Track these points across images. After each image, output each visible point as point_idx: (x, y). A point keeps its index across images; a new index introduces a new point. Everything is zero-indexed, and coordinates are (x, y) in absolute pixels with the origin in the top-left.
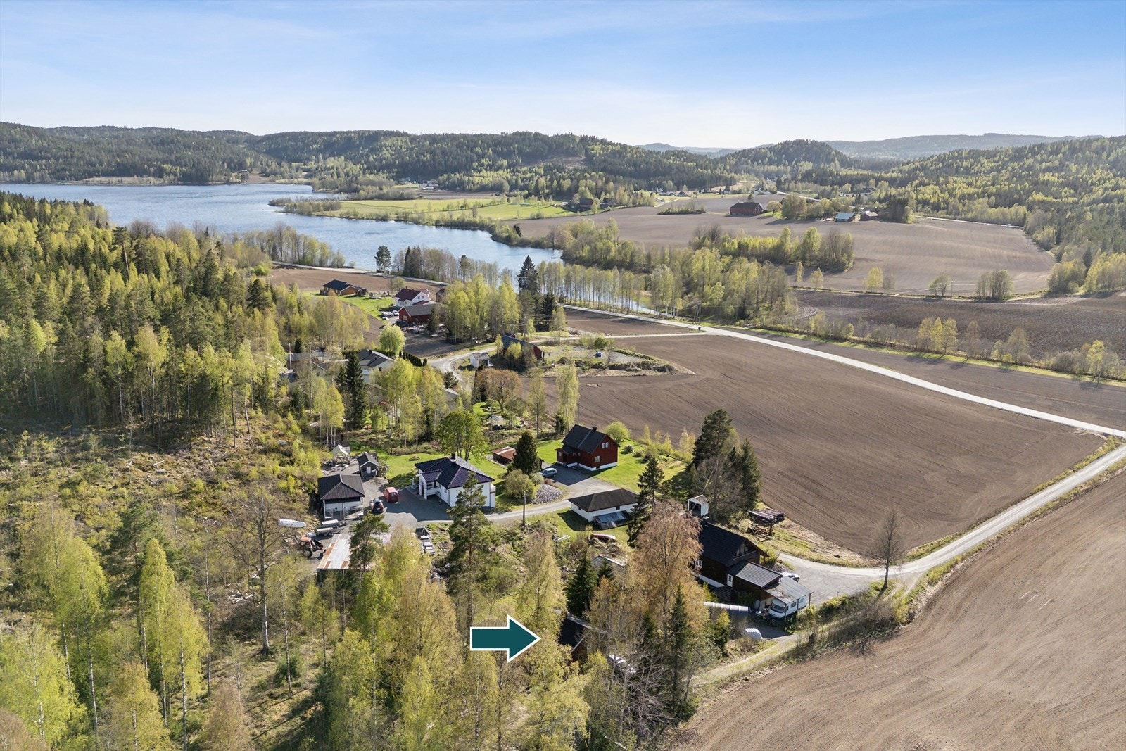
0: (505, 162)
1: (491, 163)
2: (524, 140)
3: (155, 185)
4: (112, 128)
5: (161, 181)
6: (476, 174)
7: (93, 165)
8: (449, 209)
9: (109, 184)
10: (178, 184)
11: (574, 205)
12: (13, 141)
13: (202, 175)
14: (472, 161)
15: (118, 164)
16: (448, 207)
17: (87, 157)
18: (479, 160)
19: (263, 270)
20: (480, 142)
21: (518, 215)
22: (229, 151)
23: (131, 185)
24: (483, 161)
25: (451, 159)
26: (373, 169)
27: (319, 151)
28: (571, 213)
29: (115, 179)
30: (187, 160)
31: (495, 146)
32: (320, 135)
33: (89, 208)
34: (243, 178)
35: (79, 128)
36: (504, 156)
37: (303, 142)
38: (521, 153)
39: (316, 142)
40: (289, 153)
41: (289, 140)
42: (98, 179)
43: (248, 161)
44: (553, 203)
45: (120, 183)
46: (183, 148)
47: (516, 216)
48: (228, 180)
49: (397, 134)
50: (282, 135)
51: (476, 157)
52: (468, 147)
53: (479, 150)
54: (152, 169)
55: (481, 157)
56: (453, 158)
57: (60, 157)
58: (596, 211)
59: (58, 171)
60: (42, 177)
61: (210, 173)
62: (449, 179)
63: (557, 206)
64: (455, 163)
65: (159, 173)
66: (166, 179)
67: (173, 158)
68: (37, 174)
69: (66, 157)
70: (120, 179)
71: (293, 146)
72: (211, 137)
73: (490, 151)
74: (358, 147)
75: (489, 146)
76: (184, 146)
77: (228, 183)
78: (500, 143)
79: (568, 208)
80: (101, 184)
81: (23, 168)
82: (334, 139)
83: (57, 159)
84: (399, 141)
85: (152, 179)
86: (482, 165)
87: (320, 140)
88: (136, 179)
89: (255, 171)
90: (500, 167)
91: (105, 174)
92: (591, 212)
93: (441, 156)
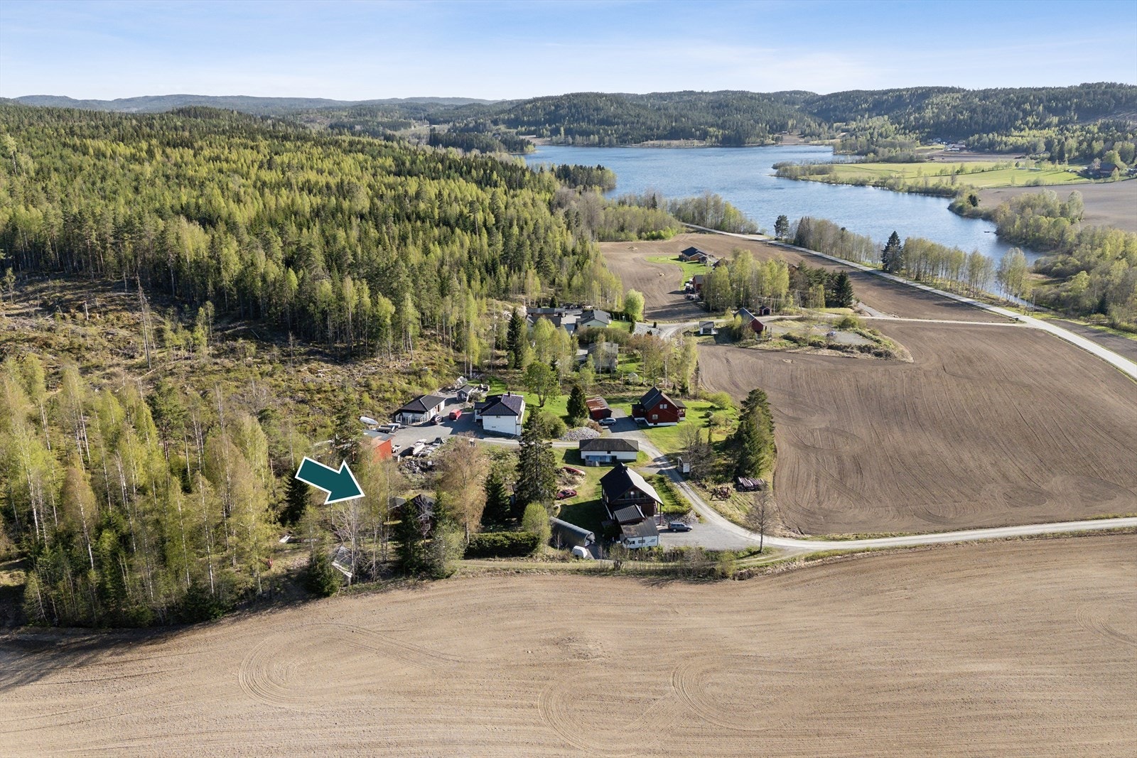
0: (1055, 120)
1: (1038, 120)
2: (1088, 94)
3: (698, 147)
4: (691, 93)
5: (704, 143)
6: (1016, 133)
7: (652, 130)
8: (942, 173)
9: (660, 147)
10: (717, 146)
11: (1093, 171)
12: (597, 109)
13: (740, 137)
14: (1016, 118)
15: (672, 127)
16: (941, 172)
17: (649, 123)
18: (1024, 118)
19: (663, 235)
20: (1032, 98)
21: (1013, 182)
22: (775, 113)
23: (678, 147)
24: (1029, 119)
25: (991, 118)
26: (908, 129)
27: (867, 110)
28: (1085, 180)
29: (665, 142)
30: (731, 123)
31: (1049, 101)
32: (872, 93)
33: (600, 172)
34: (777, 139)
35: (664, 94)
36: (1055, 112)
37: (854, 101)
38: (1079, 108)
39: (866, 102)
40: (837, 113)
41: (842, 100)
42: (652, 142)
43: (790, 123)
44: (1068, 167)
45: (669, 146)
46: (734, 111)
47: (1010, 182)
48: (763, 142)
49: (953, 90)
50: (835, 95)
51: (1021, 115)
52: (1015, 103)
53: (1027, 106)
54: (698, 133)
55: (1026, 114)
56: (994, 116)
57: (628, 123)
58: (1118, 178)
59: (624, 135)
60: (610, 141)
61: (748, 135)
62: (980, 139)
63: (1072, 172)
64: (995, 121)
65: (704, 136)
66: (708, 142)
67: (720, 122)
68: (607, 139)
69: (633, 123)
70: (669, 142)
71: (843, 106)
72: (770, 99)
73: (1041, 108)
74: (907, 105)
75: (1041, 101)
76: (736, 110)
77: (763, 144)
78: (1056, 99)
79: (1084, 174)
80: (653, 146)
81: (598, 133)
82: (885, 97)
83: (625, 124)
84: (948, 98)
85: (696, 142)
86: (1027, 123)
87: (870, 99)
88: (682, 142)
89: (796, 132)
90: (1049, 126)
91: (659, 138)
92: (1109, 179)
93: (980, 114)
